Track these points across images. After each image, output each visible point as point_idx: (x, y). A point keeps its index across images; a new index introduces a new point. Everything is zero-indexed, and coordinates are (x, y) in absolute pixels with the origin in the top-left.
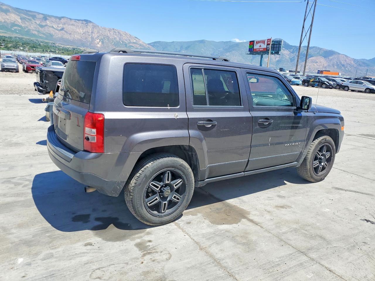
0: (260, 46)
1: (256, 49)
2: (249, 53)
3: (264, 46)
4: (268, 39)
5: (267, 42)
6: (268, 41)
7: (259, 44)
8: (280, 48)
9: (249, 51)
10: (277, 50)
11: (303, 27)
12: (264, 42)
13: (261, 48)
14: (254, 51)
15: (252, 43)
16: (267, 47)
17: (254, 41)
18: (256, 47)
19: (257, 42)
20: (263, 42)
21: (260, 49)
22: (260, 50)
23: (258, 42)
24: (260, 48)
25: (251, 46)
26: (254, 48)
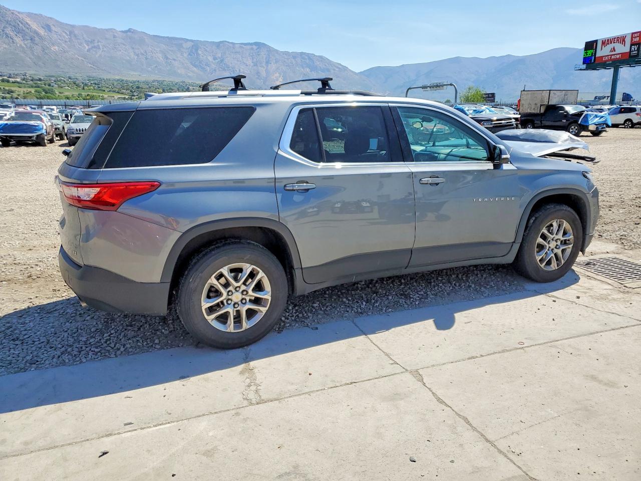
1: (602, 57)
2: (584, 66)
3: (623, 49)
4: (633, 34)
5: (632, 40)
6: (632, 37)
7: (610, 47)
9: (584, 63)
12: (624, 40)
13: (616, 54)
14: (596, 62)
15: (590, 45)
16: (633, 49)
17: (596, 41)
18: (603, 52)
19: (603, 43)
20: (621, 40)
21: (611, 55)
22: (613, 57)
24: (613, 53)
25: (590, 52)
26: (597, 55)
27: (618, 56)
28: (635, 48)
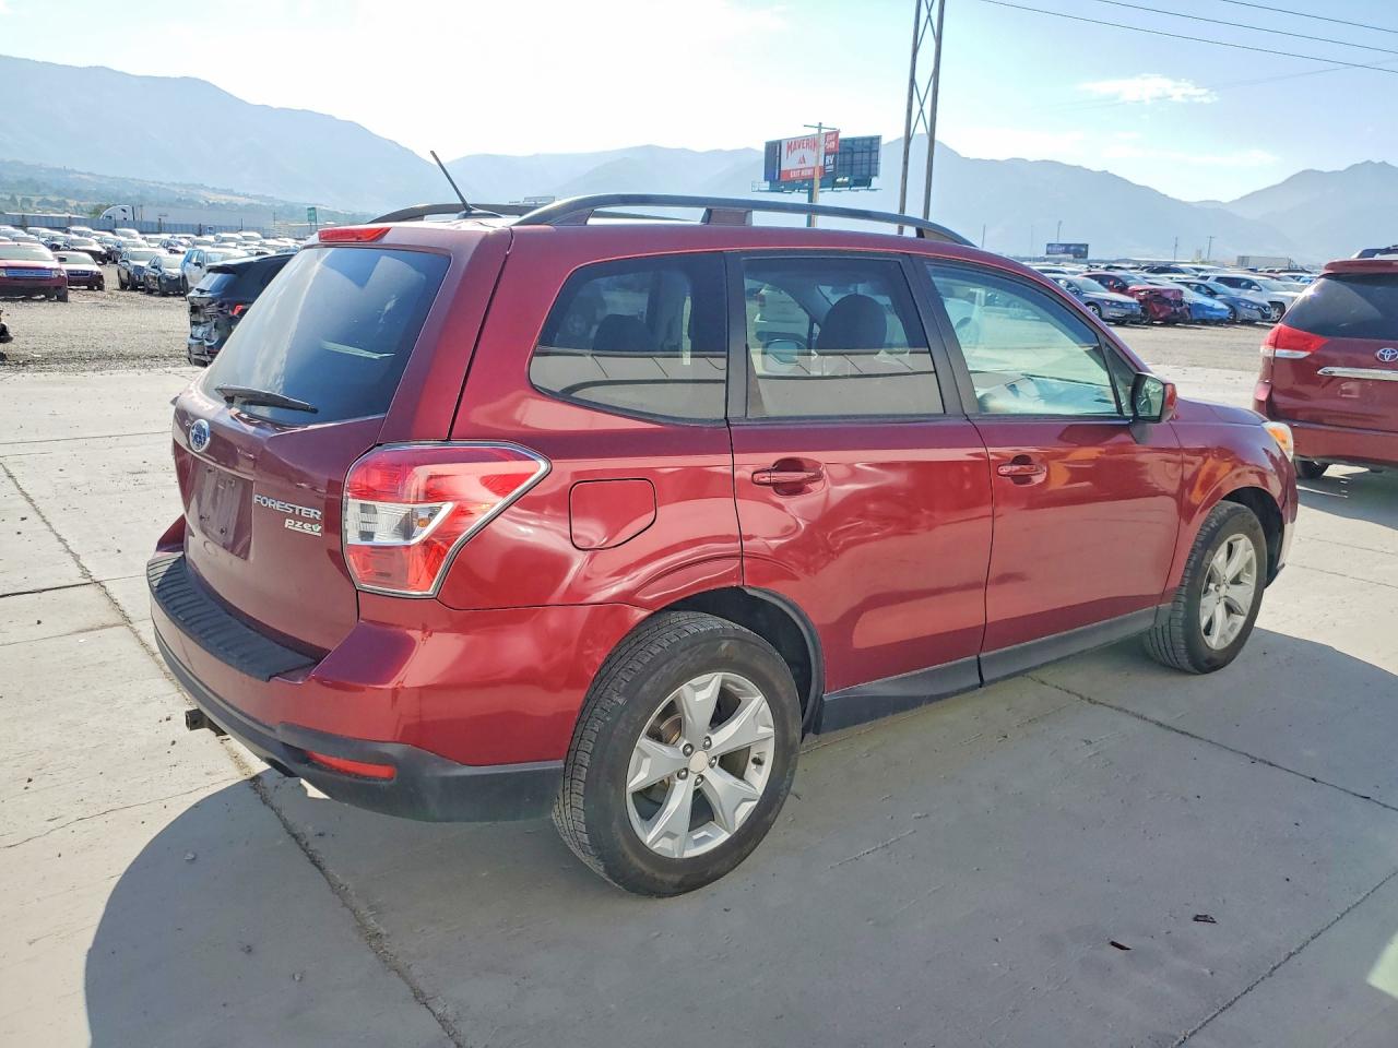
0: (803, 160)
1: (790, 171)
2: (766, 185)
4: (826, 134)
5: (826, 146)
6: (826, 141)
7: (798, 154)
8: (873, 166)
9: (765, 180)
10: (865, 172)
11: (912, 81)
12: (815, 145)
13: (808, 168)
14: (782, 179)
15: (773, 151)
16: (827, 161)
17: (780, 143)
18: (789, 163)
19: (789, 147)
21: (800, 169)
22: (803, 173)
23: (794, 144)
24: (803, 166)
25: (772, 161)
26: (783, 168)
27: (809, 172)
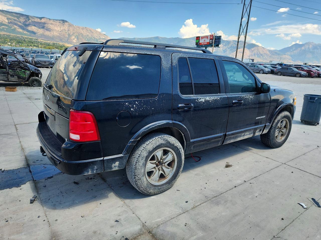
0: (205, 41)
3: (208, 41)
4: (211, 35)
5: (210, 38)
10: (218, 43)
11: (241, 24)
12: (208, 37)
14: (200, 45)
16: (210, 41)
17: (199, 37)
19: (202, 38)
20: (207, 37)
22: (205, 44)
25: (198, 41)
27: (206, 43)
28: (211, 41)
